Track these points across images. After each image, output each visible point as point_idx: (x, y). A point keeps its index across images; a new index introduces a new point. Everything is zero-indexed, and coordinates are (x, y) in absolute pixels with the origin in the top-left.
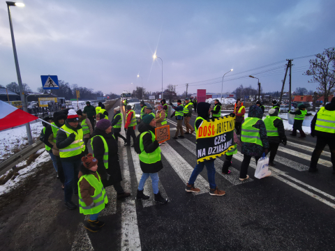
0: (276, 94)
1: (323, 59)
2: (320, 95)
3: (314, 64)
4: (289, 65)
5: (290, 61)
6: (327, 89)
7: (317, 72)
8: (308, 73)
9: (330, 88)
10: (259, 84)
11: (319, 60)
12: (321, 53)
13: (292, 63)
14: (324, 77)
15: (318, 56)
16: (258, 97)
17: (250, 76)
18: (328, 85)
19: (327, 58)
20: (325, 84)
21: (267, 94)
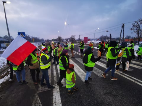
0: (118, 39)
1: (137, 23)
2: (137, 39)
3: (134, 25)
4: (123, 26)
5: (123, 24)
6: (140, 36)
7: (135, 29)
8: (131, 29)
9: (141, 36)
10: (110, 34)
11: (136, 23)
12: (137, 21)
13: (124, 25)
14: (138, 31)
15: (136, 22)
16: (110, 40)
17: (107, 31)
18: (140, 34)
19: (139, 23)
20: (138, 34)
21: (114, 38)
